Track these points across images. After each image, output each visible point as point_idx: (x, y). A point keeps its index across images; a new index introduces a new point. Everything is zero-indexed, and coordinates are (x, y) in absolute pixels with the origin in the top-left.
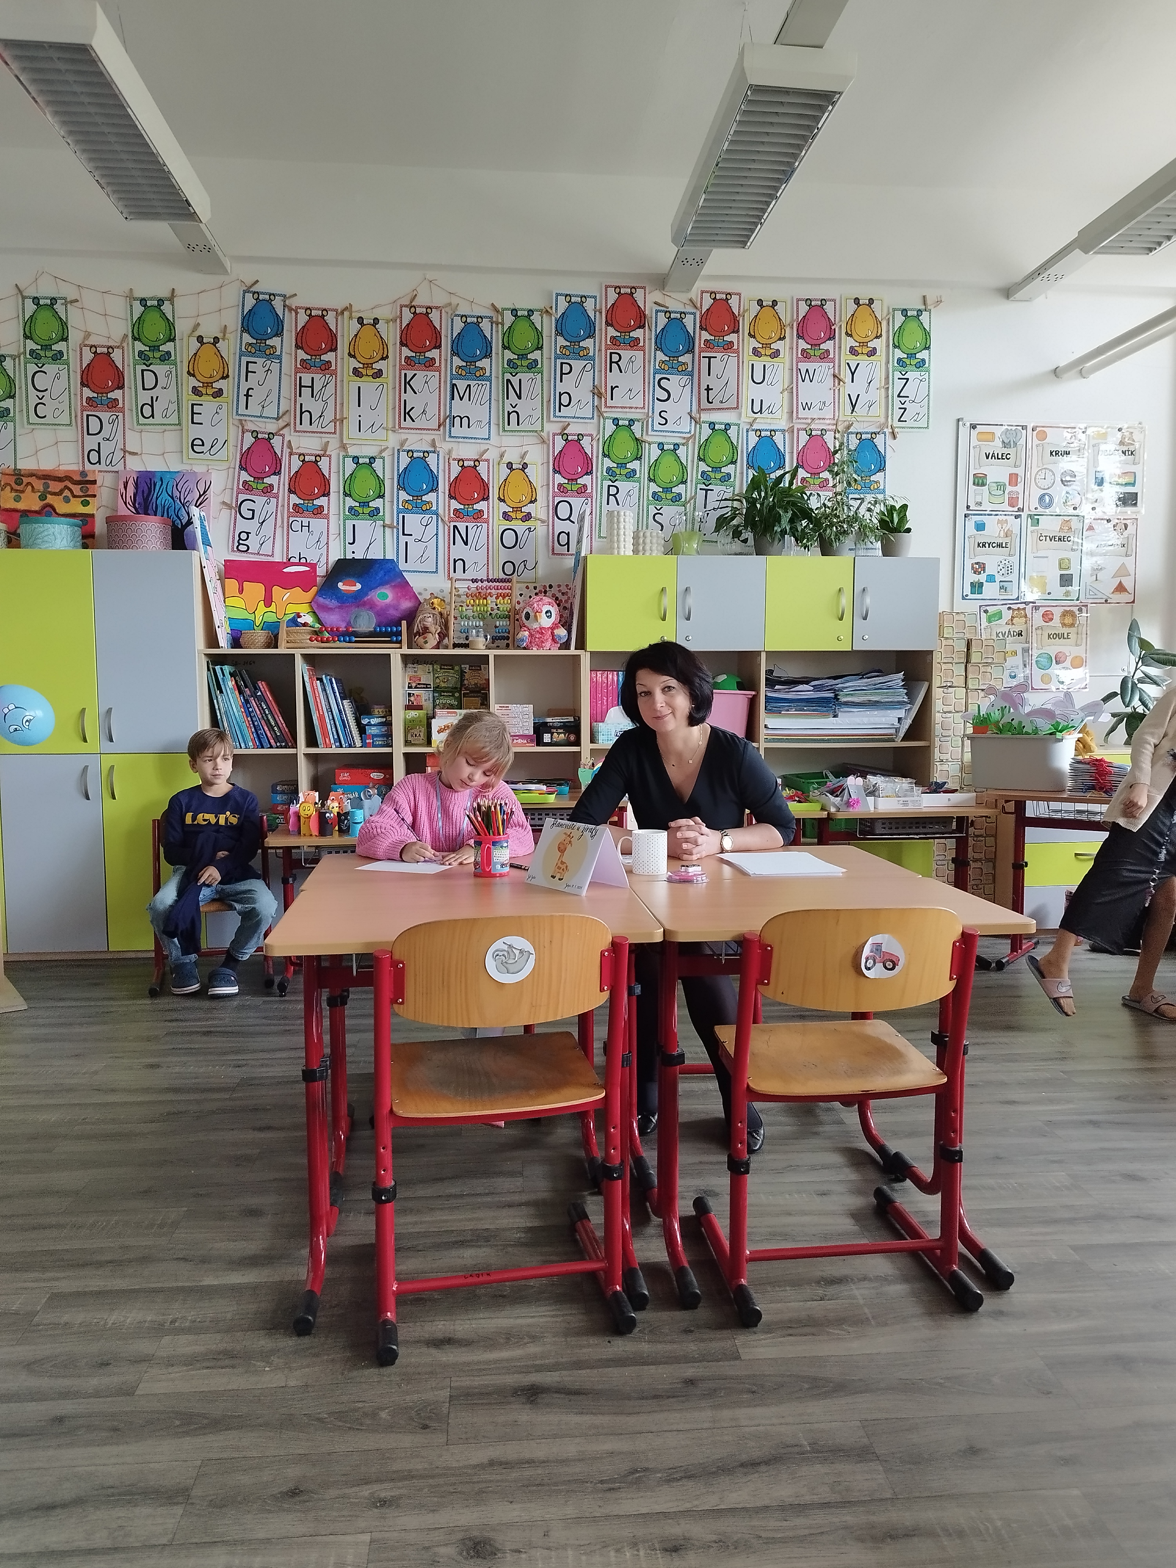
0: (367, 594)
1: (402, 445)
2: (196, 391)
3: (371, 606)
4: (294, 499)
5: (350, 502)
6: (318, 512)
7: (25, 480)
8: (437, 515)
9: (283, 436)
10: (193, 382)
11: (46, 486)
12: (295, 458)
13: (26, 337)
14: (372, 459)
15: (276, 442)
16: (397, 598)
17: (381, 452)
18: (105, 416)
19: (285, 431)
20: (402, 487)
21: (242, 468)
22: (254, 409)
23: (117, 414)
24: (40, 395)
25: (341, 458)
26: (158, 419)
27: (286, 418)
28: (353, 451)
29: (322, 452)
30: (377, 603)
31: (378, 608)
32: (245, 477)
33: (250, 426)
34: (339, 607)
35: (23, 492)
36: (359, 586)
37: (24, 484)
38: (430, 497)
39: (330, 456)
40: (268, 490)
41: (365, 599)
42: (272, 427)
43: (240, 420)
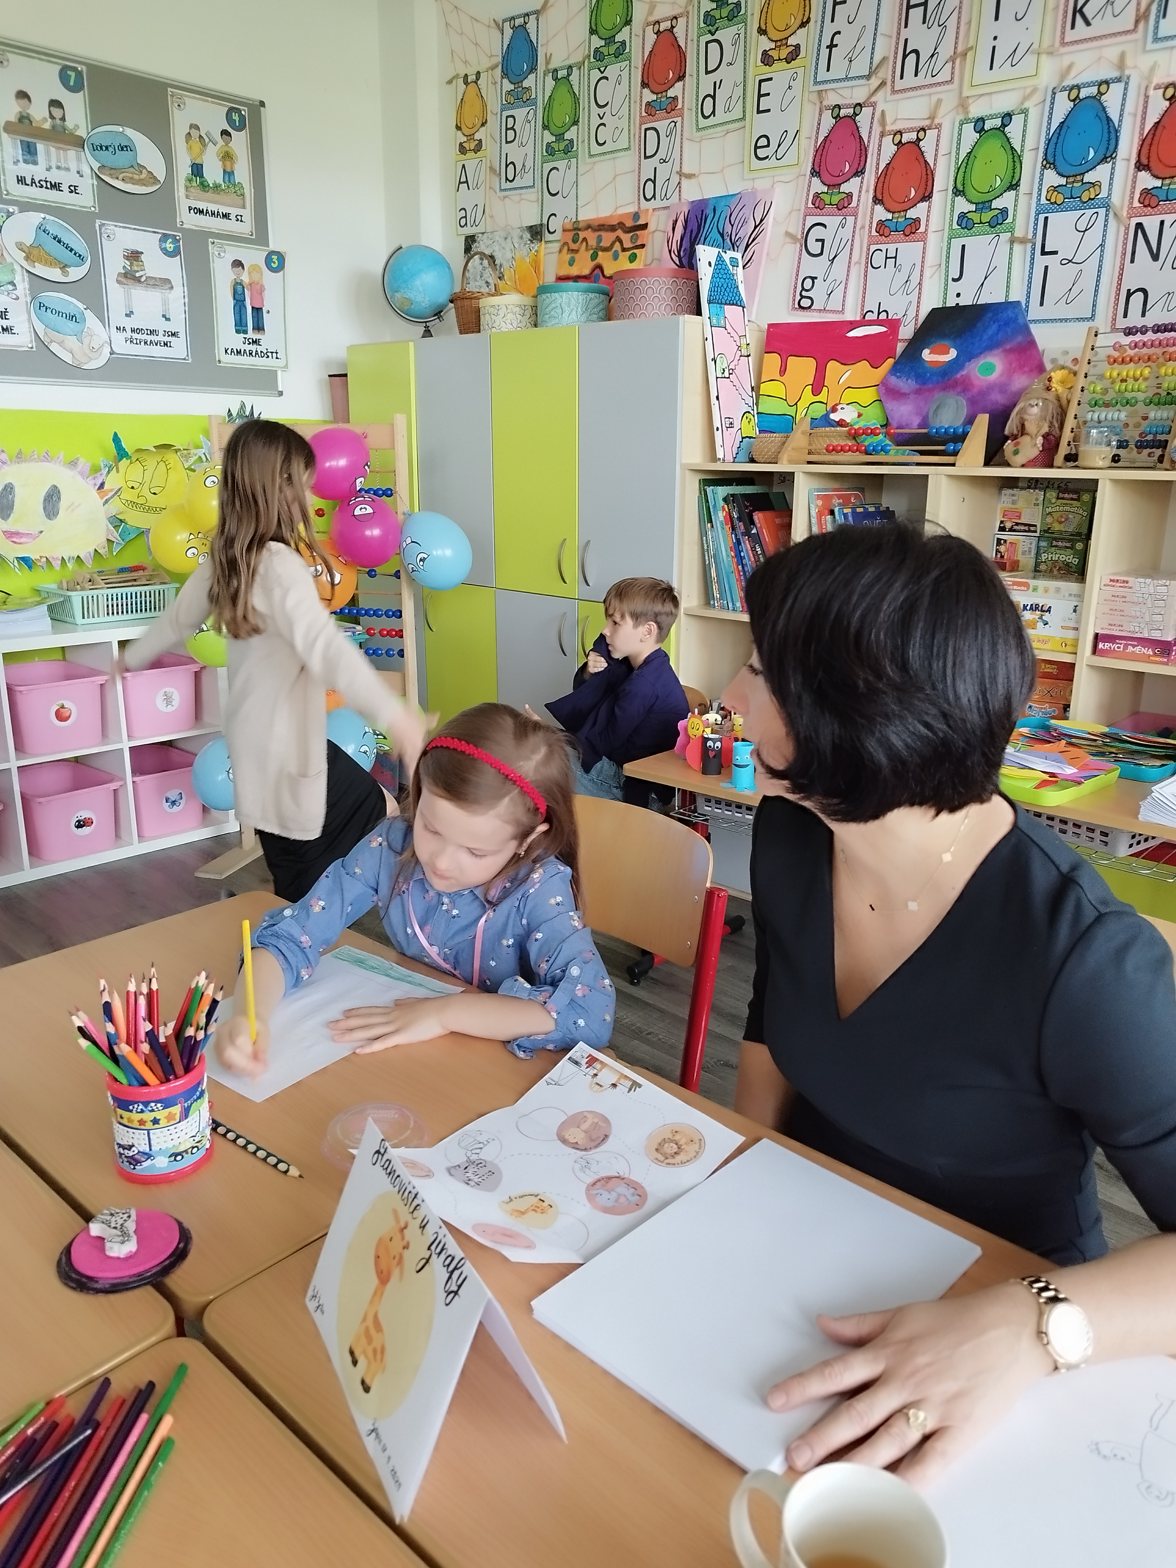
0: (962, 367)
1: (1063, 77)
2: (767, 59)
3: (964, 386)
4: (881, 213)
5: (963, 205)
6: (912, 229)
7: (582, 235)
8: (1107, 206)
9: (874, 105)
10: (765, 44)
11: (600, 239)
12: (888, 140)
13: (593, 32)
14: (1007, 117)
15: (863, 120)
16: (1009, 372)
17: (1026, 98)
18: (662, 125)
19: (879, 97)
20: (1049, 162)
21: (815, 172)
22: (839, 69)
23: (675, 119)
24: (601, 111)
25: (957, 124)
26: (720, 116)
27: (881, 74)
28: (975, 111)
29: (927, 122)
30: (976, 382)
31: (975, 390)
32: (818, 186)
33: (832, 99)
34: (918, 392)
35: (576, 251)
36: (953, 354)
37: (580, 240)
38: (1100, 174)
39: (939, 127)
40: (844, 205)
41: (958, 376)
42: (859, 94)
43: (820, 92)
